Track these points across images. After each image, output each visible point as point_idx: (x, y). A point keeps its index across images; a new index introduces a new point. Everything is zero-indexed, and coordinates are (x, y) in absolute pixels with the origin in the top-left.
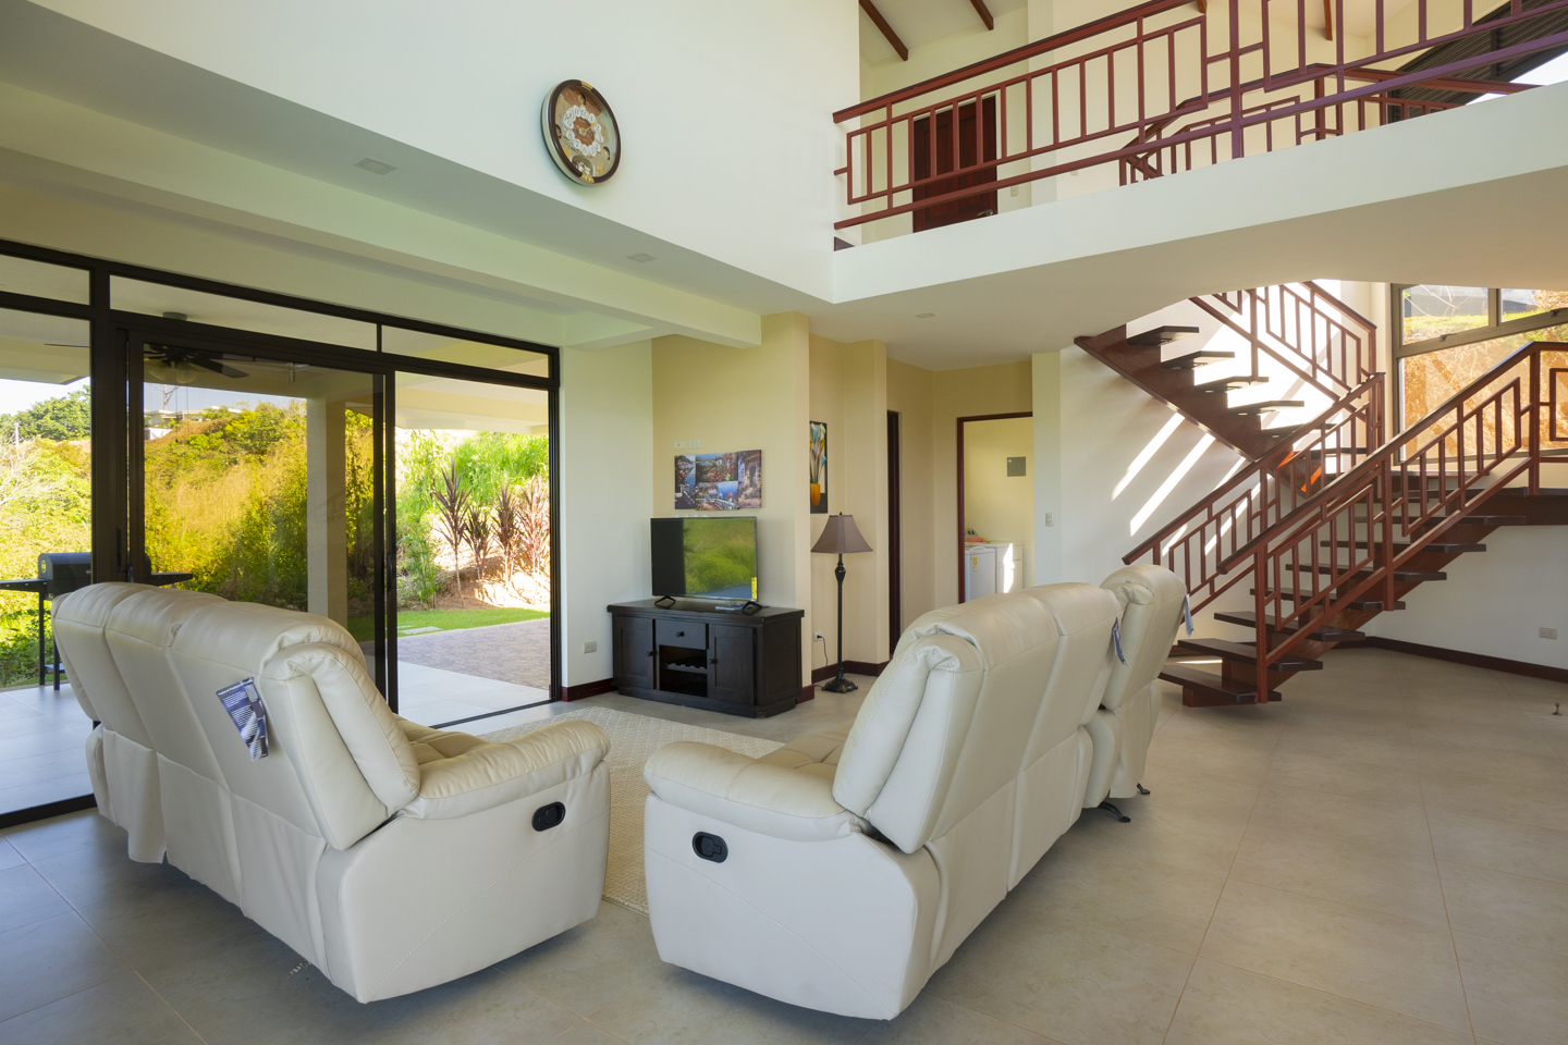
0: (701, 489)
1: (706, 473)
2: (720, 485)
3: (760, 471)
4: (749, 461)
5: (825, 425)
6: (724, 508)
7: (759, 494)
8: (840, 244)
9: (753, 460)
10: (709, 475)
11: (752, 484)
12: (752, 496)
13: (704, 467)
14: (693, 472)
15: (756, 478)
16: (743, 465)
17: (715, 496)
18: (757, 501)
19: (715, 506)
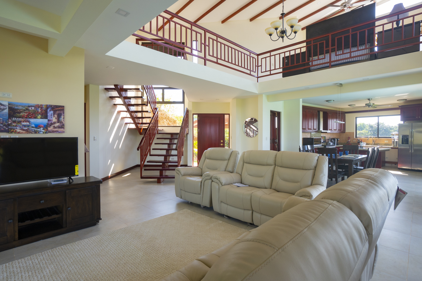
0: (14, 122)
1: (19, 113)
2: (32, 120)
3: (64, 116)
4: (57, 110)
6: (39, 132)
7: (62, 126)
9: (60, 110)
10: (22, 114)
11: (59, 121)
12: (59, 127)
13: (18, 109)
14: (6, 111)
15: (62, 119)
16: (52, 112)
17: (28, 126)
18: (62, 129)
19: (28, 131)
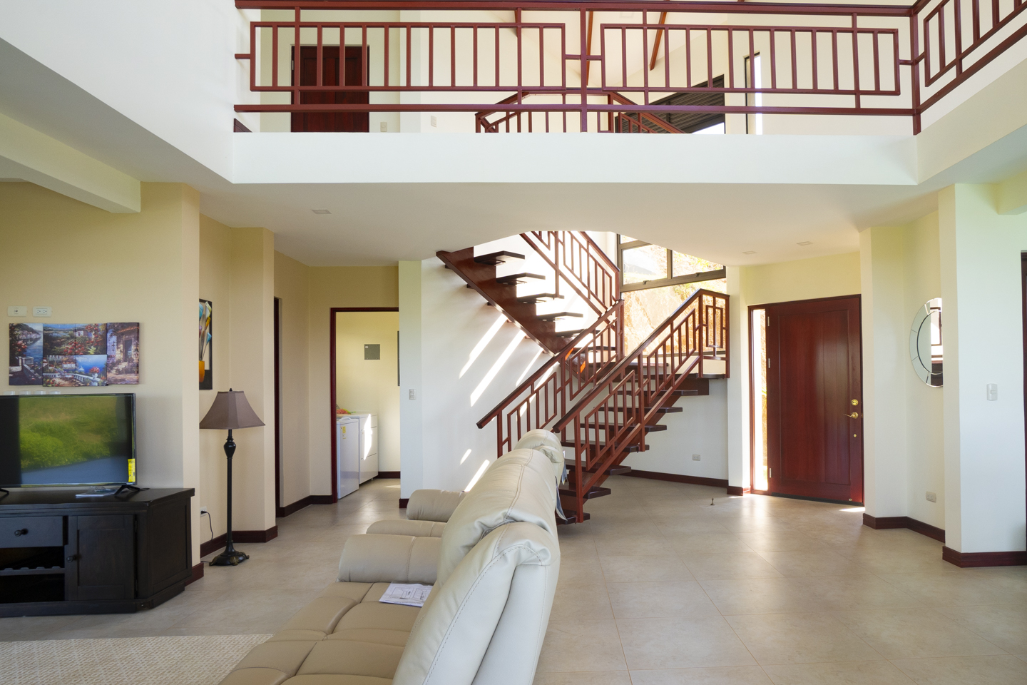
0: (51, 363)
1: (60, 345)
2: (80, 359)
3: (137, 345)
4: (123, 334)
5: (210, 303)
6: (86, 384)
7: (136, 369)
8: (239, 127)
9: (129, 333)
10: (63, 347)
11: (126, 358)
12: (126, 371)
13: (57, 338)
14: (40, 343)
15: (132, 352)
16: (114, 339)
17: (74, 371)
18: (133, 377)
19: (73, 382)
